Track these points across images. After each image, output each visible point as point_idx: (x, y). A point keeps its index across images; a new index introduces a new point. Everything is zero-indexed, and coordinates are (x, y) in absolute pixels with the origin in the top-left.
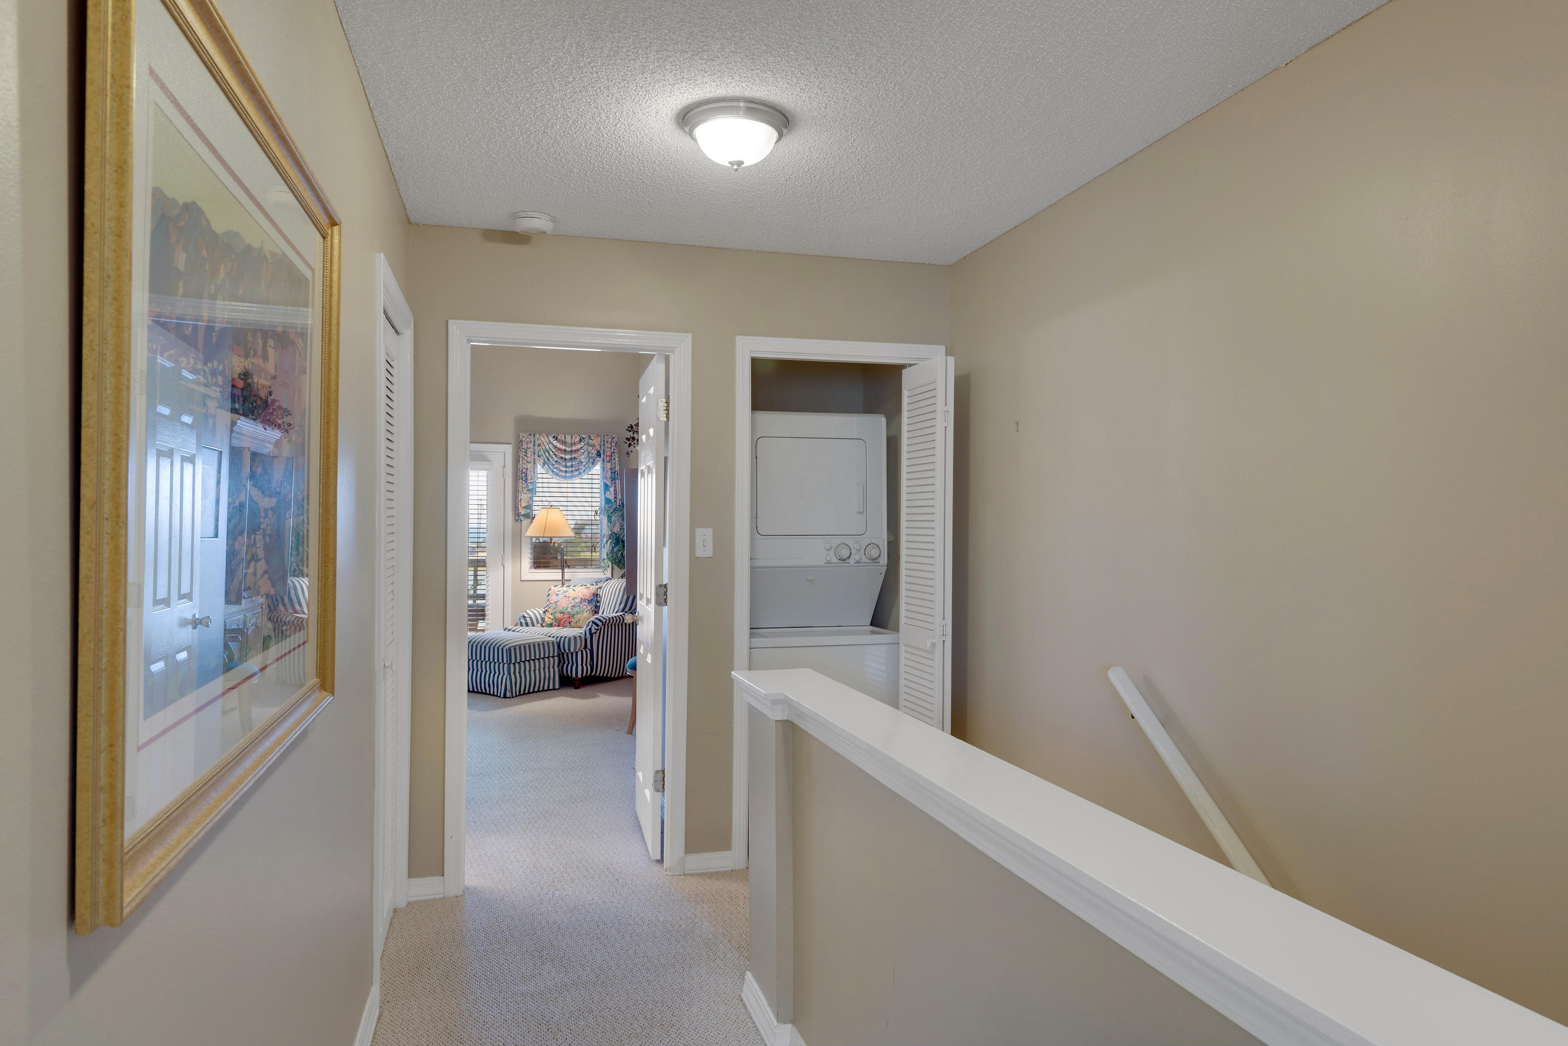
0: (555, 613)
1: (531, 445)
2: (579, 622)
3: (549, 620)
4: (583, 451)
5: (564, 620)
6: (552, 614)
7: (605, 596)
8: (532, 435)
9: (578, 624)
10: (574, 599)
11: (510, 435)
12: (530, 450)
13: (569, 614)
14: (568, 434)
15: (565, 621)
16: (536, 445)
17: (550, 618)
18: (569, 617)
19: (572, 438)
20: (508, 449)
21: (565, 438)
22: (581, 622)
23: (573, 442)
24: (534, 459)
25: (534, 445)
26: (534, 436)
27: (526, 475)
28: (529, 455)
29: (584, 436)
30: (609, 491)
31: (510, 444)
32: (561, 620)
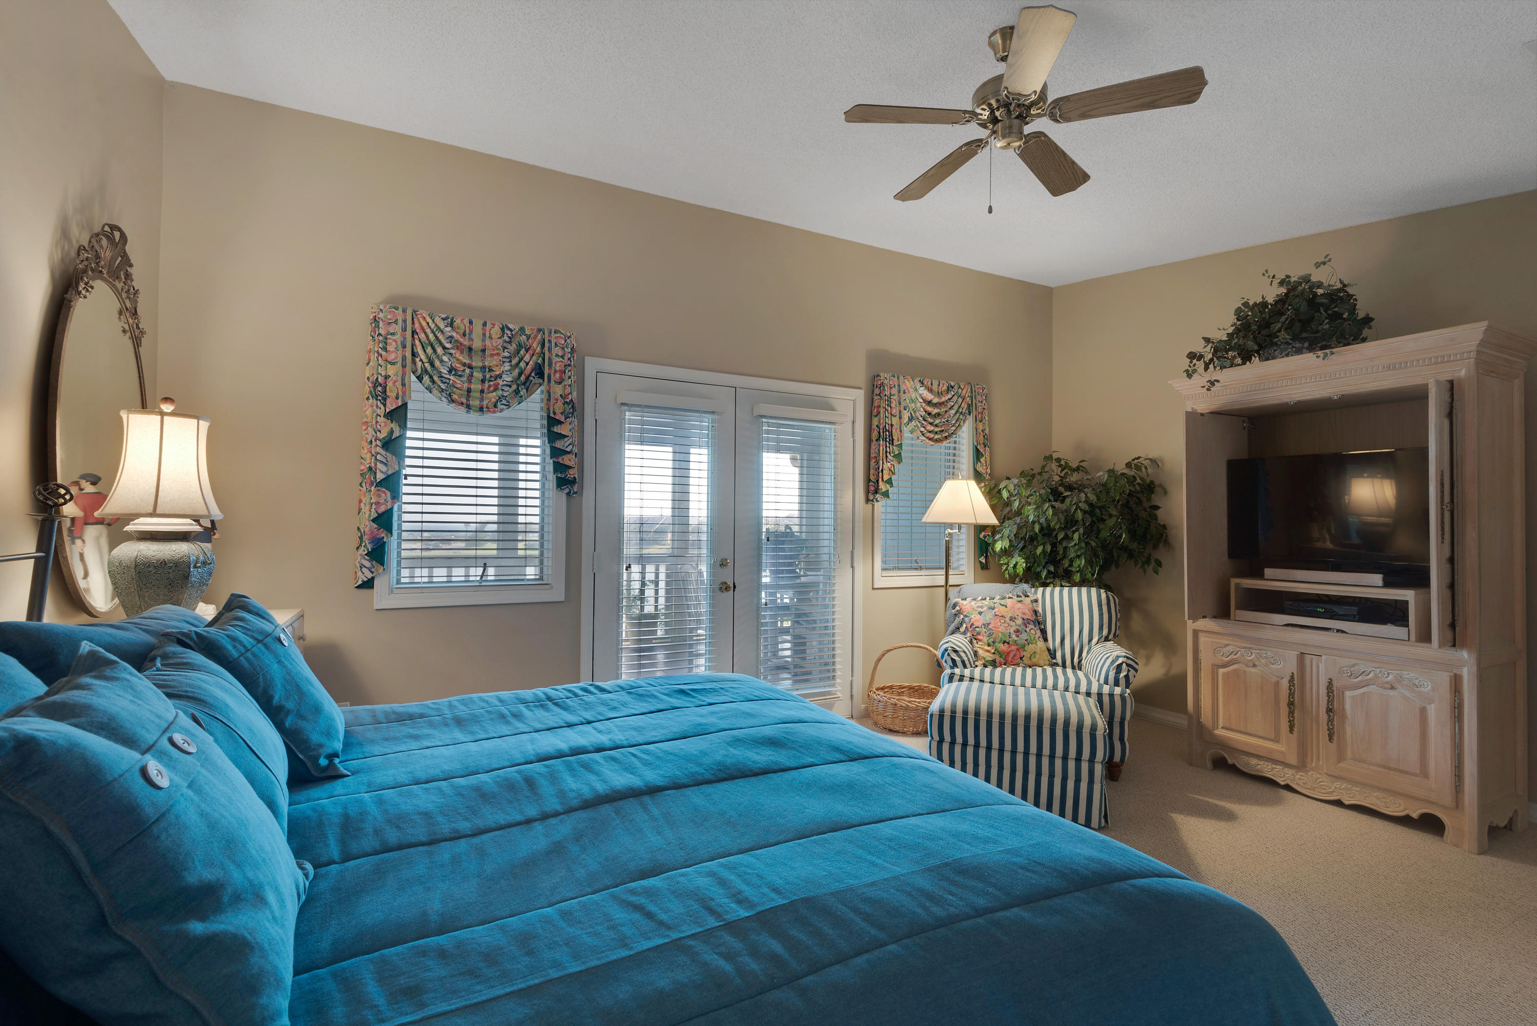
0: (994, 642)
1: (894, 391)
2: (1035, 657)
3: (988, 654)
4: (952, 404)
5: (1012, 655)
6: (989, 645)
7: (1053, 614)
8: (896, 376)
9: (1034, 660)
10: (1012, 619)
11: (860, 376)
12: (895, 397)
13: (1017, 645)
14: (935, 379)
15: (1014, 656)
16: (902, 392)
17: (988, 651)
18: (1018, 650)
19: (939, 385)
20: (859, 396)
21: (932, 384)
22: (1037, 656)
23: (940, 391)
24: (900, 412)
25: (899, 392)
26: (898, 379)
27: (891, 435)
28: (893, 405)
29: (952, 384)
30: (980, 462)
31: (860, 388)
32: (1008, 653)
